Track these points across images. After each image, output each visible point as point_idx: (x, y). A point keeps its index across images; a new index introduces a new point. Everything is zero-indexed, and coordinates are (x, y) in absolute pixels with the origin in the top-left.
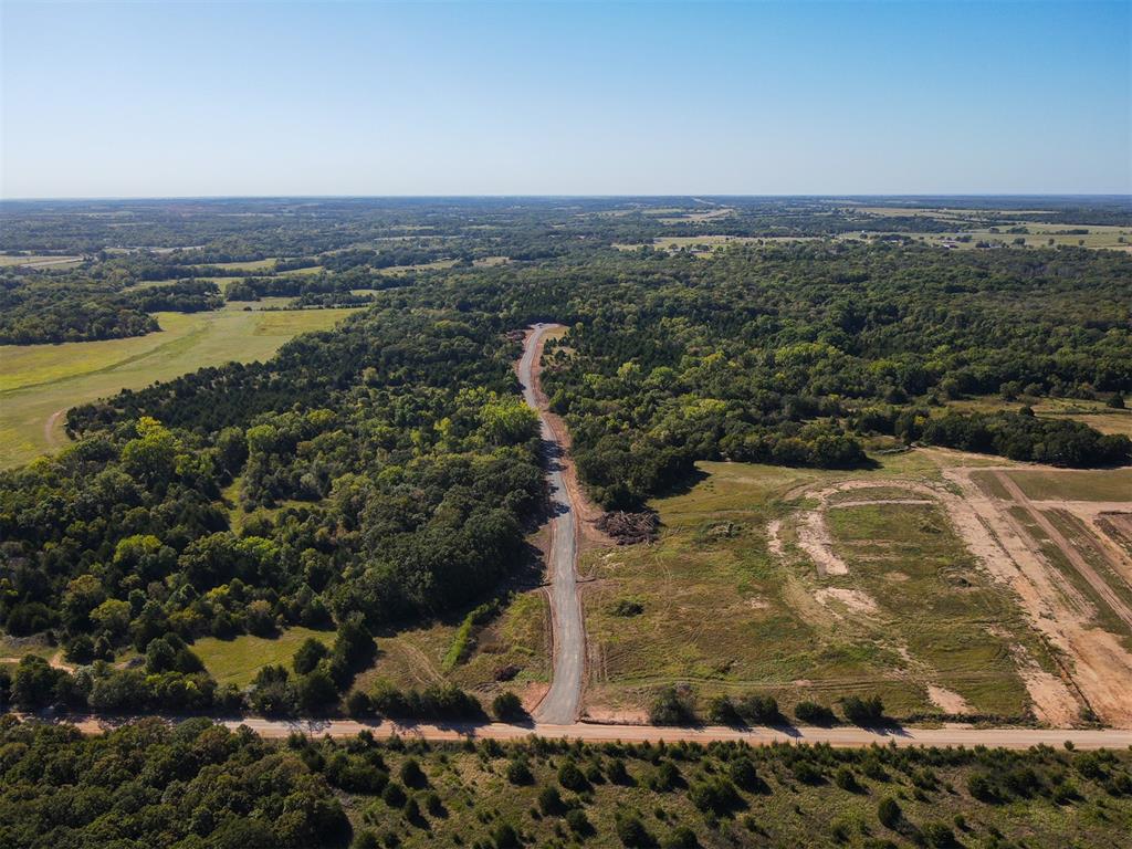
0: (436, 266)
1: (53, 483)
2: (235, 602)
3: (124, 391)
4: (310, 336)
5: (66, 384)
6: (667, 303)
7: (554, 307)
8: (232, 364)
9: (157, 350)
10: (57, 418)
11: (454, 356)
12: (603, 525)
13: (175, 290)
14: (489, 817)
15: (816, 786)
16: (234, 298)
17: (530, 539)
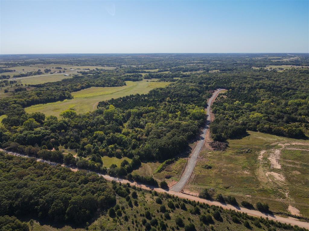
0: (198, 72)
1: (88, 117)
2: (114, 149)
3: (112, 99)
4: (158, 89)
5: (101, 96)
6: (260, 85)
7: (225, 84)
8: (137, 94)
9: (123, 90)
10: (97, 104)
11: (192, 96)
12: (211, 144)
13: (132, 76)
14: (147, 209)
15: (237, 224)
16: (145, 78)
17: (190, 145)
